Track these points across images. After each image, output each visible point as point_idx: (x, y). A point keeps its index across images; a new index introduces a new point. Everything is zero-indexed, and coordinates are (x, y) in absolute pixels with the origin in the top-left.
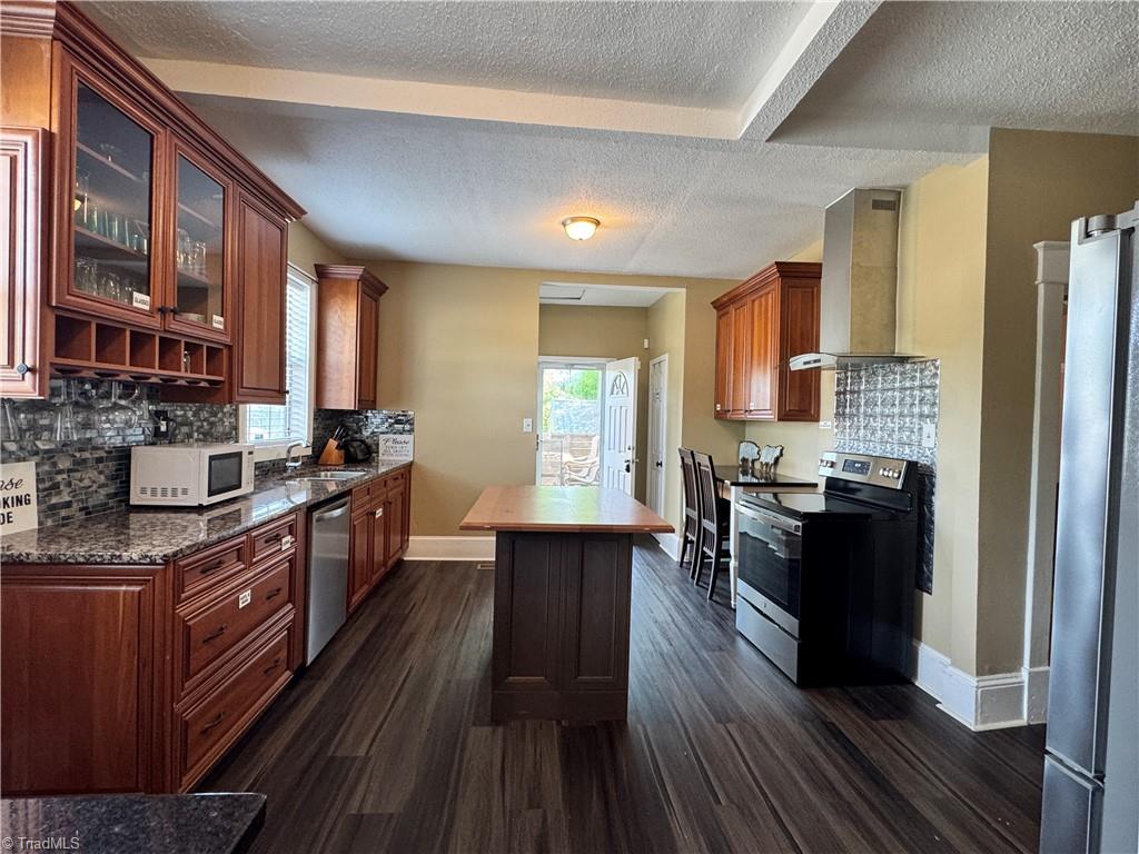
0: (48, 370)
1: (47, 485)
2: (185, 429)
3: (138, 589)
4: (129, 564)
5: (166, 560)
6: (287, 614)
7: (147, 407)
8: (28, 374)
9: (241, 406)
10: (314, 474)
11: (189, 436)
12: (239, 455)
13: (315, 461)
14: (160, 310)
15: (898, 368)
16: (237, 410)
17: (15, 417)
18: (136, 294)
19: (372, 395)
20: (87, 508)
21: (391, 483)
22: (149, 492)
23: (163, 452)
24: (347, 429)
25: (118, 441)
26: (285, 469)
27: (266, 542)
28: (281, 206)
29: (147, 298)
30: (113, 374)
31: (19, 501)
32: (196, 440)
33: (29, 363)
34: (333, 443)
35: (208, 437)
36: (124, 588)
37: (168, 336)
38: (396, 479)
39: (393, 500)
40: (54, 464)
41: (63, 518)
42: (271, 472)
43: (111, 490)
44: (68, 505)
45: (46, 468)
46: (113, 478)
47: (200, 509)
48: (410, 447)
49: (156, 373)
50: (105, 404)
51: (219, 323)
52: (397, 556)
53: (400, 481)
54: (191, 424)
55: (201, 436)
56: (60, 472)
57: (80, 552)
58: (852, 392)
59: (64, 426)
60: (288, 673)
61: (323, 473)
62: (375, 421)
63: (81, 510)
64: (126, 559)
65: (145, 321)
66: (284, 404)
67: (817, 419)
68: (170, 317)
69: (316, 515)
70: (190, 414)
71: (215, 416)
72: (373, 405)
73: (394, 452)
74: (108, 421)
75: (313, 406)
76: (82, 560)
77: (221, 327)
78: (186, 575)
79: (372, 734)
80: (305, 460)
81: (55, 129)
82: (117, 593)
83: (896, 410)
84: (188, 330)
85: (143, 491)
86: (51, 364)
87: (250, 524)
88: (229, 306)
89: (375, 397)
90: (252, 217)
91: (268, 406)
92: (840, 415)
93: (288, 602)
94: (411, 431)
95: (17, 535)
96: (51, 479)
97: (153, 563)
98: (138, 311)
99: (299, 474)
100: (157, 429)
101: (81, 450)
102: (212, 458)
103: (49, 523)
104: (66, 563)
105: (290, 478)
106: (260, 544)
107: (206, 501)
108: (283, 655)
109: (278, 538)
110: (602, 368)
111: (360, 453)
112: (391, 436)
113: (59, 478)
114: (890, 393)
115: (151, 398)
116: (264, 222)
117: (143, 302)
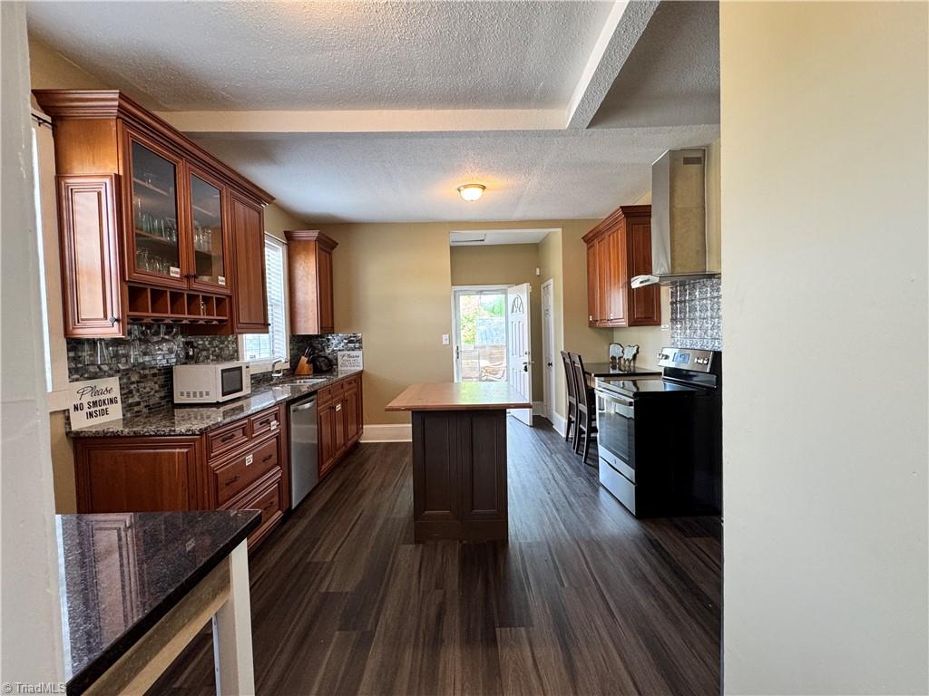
0: (126, 320)
1: (126, 391)
2: (204, 353)
3: (186, 450)
4: (180, 435)
5: (202, 432)
6: (276, 473)
7: (181, 339)
8: (116, 323)
9: (239, 336)
10: (292, 381)
11: (208, 358)
12: (240, 368)
13: (292, 372)
14: (186, 276)
15: (709, 283)
16: (237, 338)
17: (107, 348)
18: (172, 268)
19: (330, 322)
20: (149, 406)
21: (346, 387)
22: (185, 394)
23: (192, 369)
24: (314, 349)
25: (164, 362)
26: (272, 379)
27: (261, 424)
28: (258, 196)
29: (178, 270)
30: (162, 320)
31: (111, 401)
32: (212, 360)
33: (116, 316)
34: (304, 359)
35: (219, 358)
36: (177, 450)
37: (192, 293)
38: (350, 383)
39: (348, 398)
40: (129, 378)
41: (137, 412)
42: (263, 381)
43: (163, 394)
44: (138, 404)
45: (125, 380)
46: (162, 386)
47: (218, 405)
48: (360, 360)
49: (186, 317)
50: (155, 339)
51: (222, 281)
52: (355, 439)
53: (354, 385)
54: (208, 350)
55: (215, 358)
56: (133, 383)
57: (151, 429)
58: (681, 302)
59: (134, 354)
60: (280, 512)
61: (298, 381)
62: (335, 342)
63: (146, 407)
64: (178, 432)
65: (177, 285)
66: (268, 333)
67: (659, 324)
68: (192, 280)
69: (292, 407)
70: (207, 343)
71: (223, 344)
72: (331, 330)
73: (350, 363)
74: (159, 349)
75: (288, 334)
76: (153, 433)
77: (224, 284)
78: (214, 442)
79: (336, 549)
80: (285, 372)
81: (121, 173)
82: (174, 453)
83: (709, 314)
84: (203, 288)
85: (182, 394)
86: (128, 316)
87: (250, 412)
88: (228, 270)
89: (333, 324)
90: (240, 208)
91: (258, 335)
92: (674, 320)
93: (278, 464)
94: (360, 348)
95: (113, 422)
96: (128, 388)
97: (194, 434)
98: (174, 278)
99: (281, 382)
100: (187, 353)
101: (143, 369)
102: (223, 371)
103: (129, 415)
104: (144, 436)
105: (275, 385)
106: (257, 425)
107: (221, 399)
108: (276, 499)
109: (268, 422)
110: (505, 292)
111: (324, 365)
112: (347, 352)
113: (132, 387)
114: (704, 301)
115: (183, 333)
116: (247, 209)
117: (176, 273)
